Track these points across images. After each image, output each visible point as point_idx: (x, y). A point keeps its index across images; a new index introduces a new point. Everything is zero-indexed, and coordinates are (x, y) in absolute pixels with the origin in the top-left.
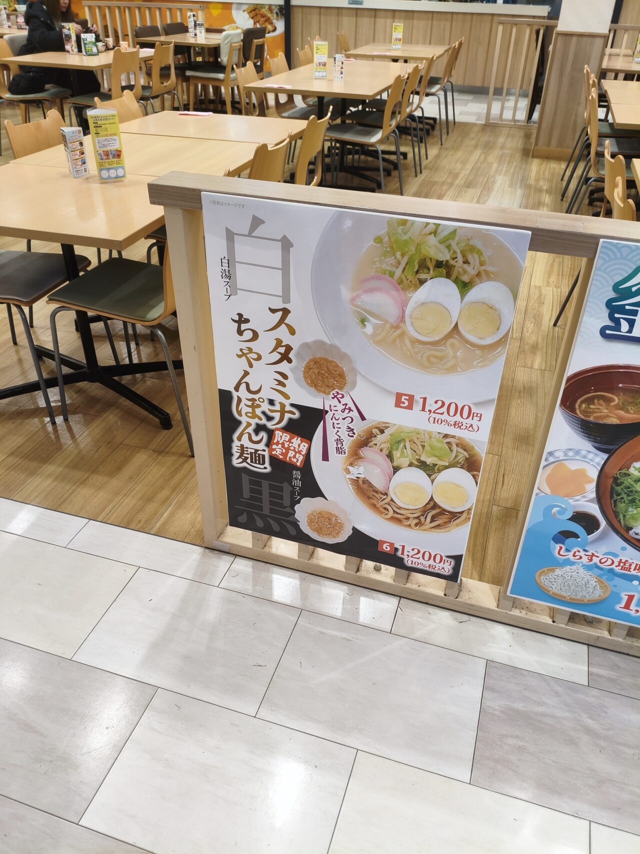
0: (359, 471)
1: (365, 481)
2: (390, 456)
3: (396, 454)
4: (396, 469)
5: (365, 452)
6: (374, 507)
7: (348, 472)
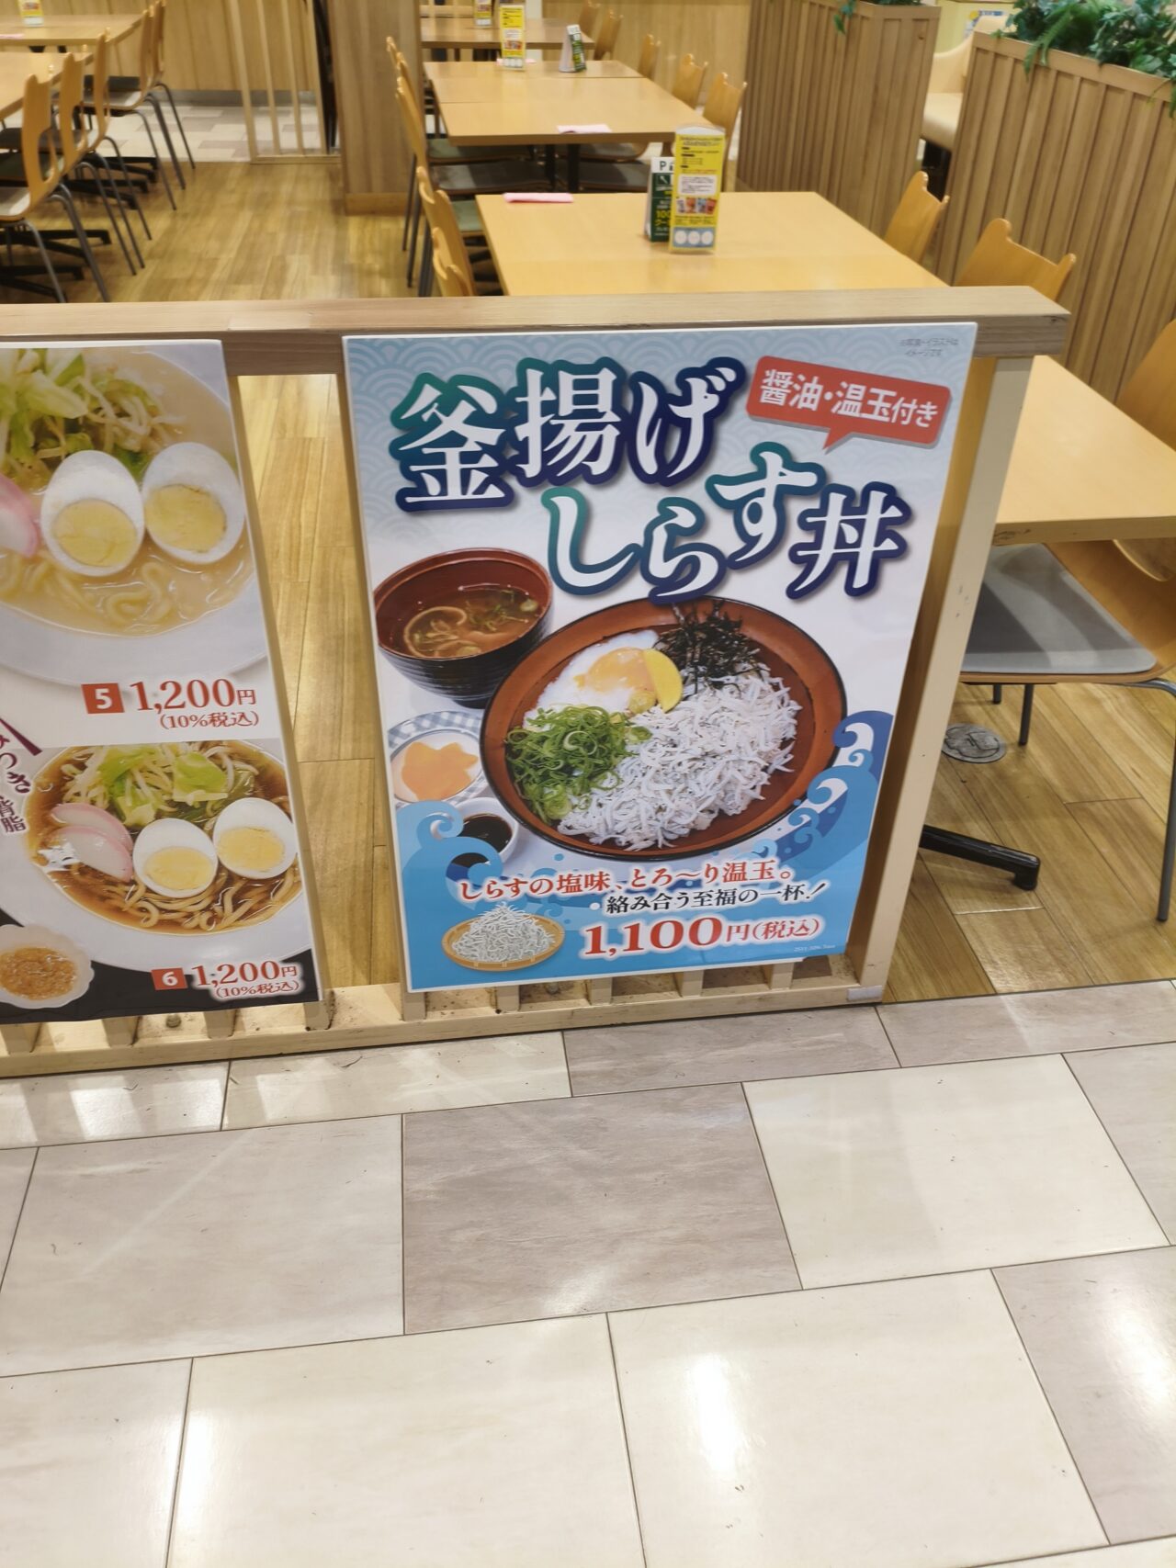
0: (64, 853)
1: (84, 870)
2: (113, 809)
3: (125, 803)
4: (135, 831)
5: (62, 814)
6: (118, 912)
7: (43, 861)
